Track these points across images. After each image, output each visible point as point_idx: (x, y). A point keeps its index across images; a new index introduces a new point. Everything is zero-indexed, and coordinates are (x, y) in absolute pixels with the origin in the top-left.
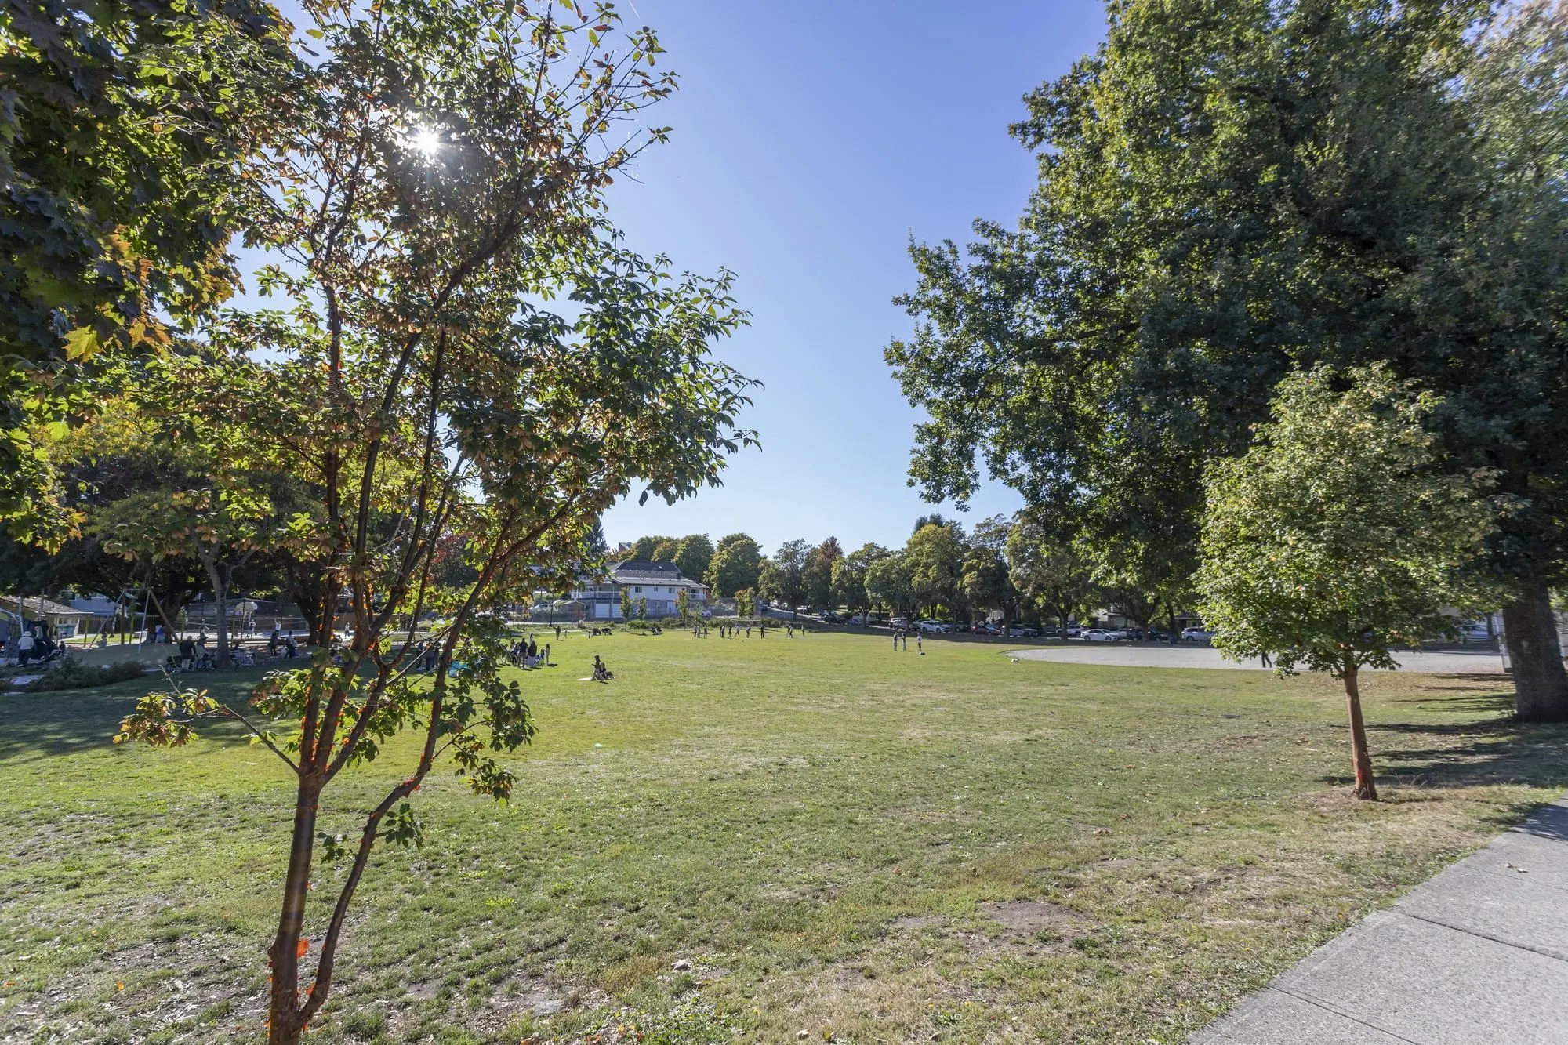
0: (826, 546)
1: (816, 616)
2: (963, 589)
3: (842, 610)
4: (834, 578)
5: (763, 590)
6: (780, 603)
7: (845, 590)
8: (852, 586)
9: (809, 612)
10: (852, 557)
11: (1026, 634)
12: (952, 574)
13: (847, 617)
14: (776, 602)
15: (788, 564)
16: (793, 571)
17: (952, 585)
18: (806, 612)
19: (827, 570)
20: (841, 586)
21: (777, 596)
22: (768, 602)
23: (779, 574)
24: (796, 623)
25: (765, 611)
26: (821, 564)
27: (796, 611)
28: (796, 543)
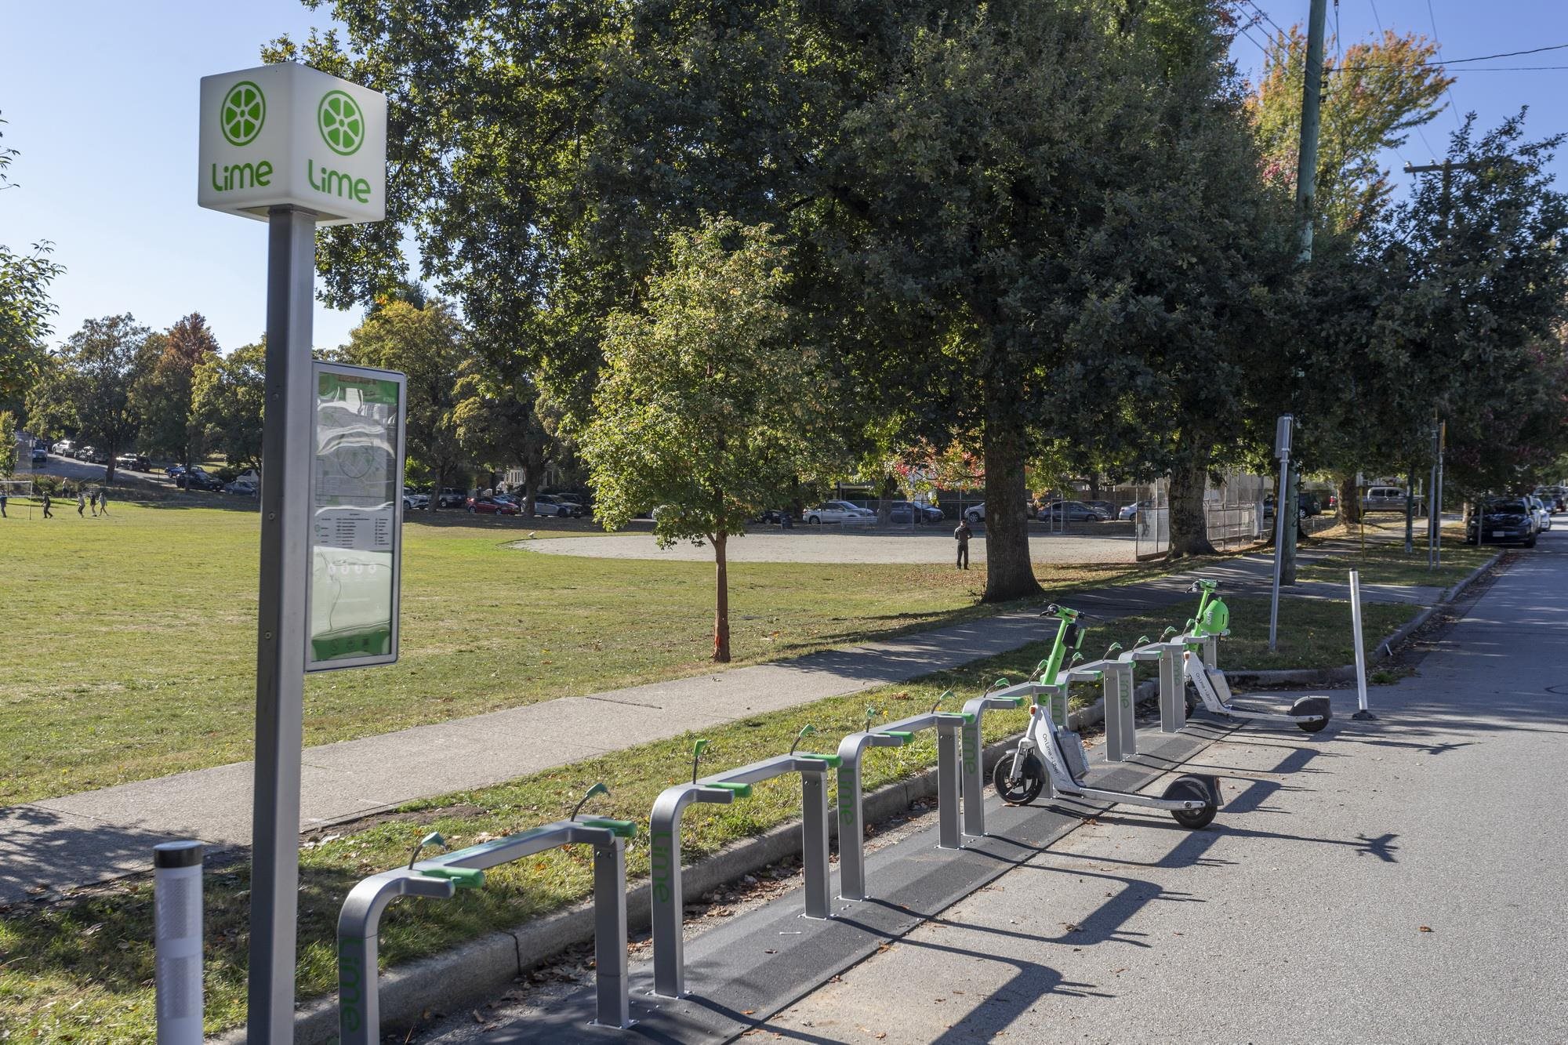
0: (181, 329)
1: (159, 475)
2: (452, 428)
3: (215, 464)
4: (197, 399)
5: (36, 419)
6: (78, 446)
7: (222, 423)
8: (236, 416)
9: (142, 465)
10: (238, 358)
11: (562, 513)
12: (435, 400)
13: (226, 477)
14: (66, 444)
15: (97, 365)
16: (108, 381)
17: (433, 420)
18: (136, 467)
19: (182, 381)
20: (212, 415)
21: (70, 433)
22: (47, 443)
23: (76, 387)
24: (114, 489)
25: (40, 462)
26: (170, 369)
27: (112, 464)
28: (114, 323)
